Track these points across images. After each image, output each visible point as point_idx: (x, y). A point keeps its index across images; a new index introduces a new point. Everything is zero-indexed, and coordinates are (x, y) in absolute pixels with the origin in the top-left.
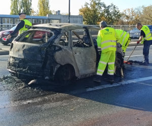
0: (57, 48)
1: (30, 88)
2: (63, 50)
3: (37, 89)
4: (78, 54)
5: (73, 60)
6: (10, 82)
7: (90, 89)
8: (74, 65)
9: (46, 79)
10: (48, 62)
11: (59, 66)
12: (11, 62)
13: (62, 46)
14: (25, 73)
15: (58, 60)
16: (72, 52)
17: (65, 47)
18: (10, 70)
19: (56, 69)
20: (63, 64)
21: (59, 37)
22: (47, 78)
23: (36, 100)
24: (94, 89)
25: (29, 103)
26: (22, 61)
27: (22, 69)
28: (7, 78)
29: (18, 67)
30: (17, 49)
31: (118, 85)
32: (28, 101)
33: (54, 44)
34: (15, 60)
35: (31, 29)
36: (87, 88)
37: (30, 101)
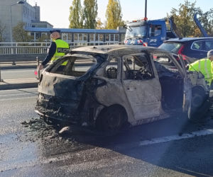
0: (99, 82)
1: (60, 138)
2: (109, 85)
3: (70, 140)
4: (131, 90)
5: (124, 99)
6: (37, 129)
7: (146, 143)
8: (125, 106)
9: (84, 127)
10: (87, 101)
11: (102, 107)
12: (40, 101)
13: (107, 79)
14: (56, 117)
15: (100, 99)
16: (121, 88)
17: (111, 81)
18: (37, 111)
19: (97, 112)
20: (108, 105)
21: (103, 65)
22: (85, 124)
23: (62, 158)
24: (151, 142)
25: (51, 162)
26: (52, 99)
27: (52, 111)
28: (34, 122)
29: (48, 108)
30: (46, 83)
31: (190, 136)
32: (51, 160)
33: (95, 76)
34: (45, 98)
35: (68, 55)
36: (142, 140)
37: (54, 159)
